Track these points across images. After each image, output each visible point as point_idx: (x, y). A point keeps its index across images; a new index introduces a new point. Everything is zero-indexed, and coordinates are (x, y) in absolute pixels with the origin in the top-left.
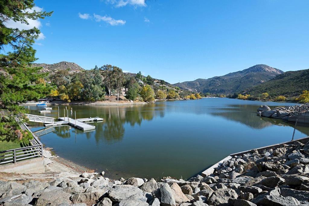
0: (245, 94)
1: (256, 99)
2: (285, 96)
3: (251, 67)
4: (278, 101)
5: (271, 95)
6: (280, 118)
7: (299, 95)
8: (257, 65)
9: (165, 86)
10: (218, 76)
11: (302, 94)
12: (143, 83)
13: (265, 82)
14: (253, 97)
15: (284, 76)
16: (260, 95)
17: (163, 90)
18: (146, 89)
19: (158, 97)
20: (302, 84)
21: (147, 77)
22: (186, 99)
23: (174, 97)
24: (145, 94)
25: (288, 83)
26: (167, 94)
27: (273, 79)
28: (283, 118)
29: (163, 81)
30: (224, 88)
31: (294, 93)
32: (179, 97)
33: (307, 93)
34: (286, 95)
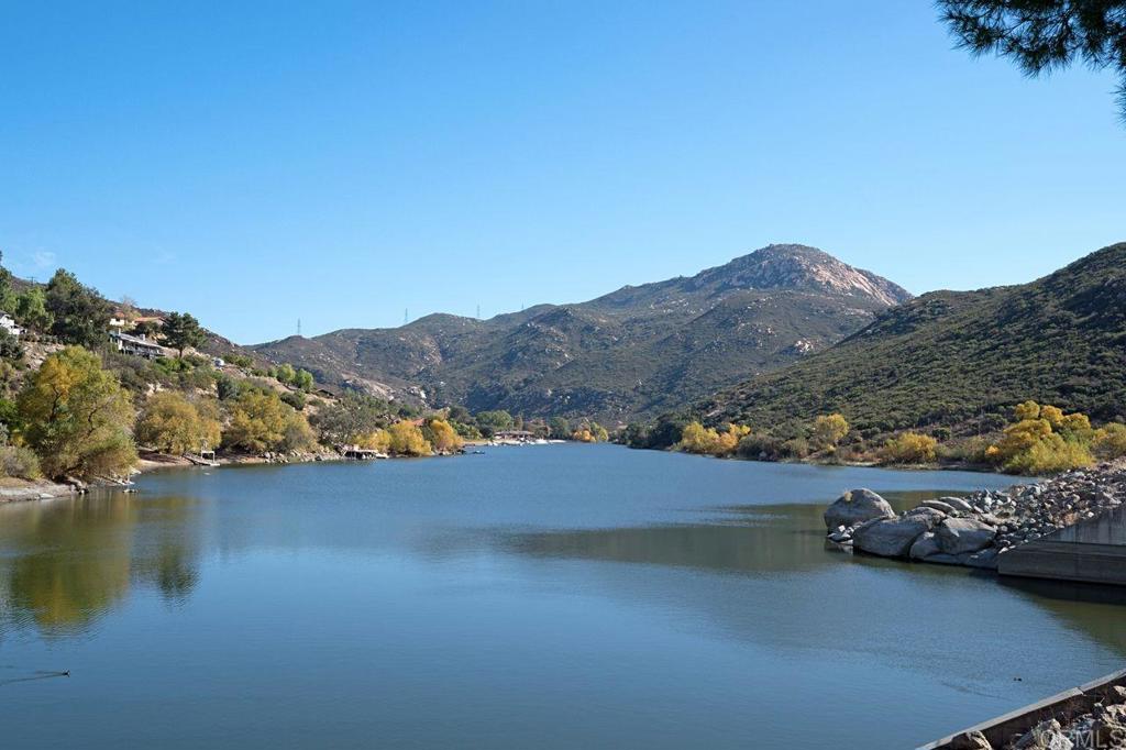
0: (719, 419)
1: (786, 453)
2: (935, 434)
3: (743, 259)
4: (899, 460)
5: (860, 427)
6: (955, 561)
7: (1001, 425)
8: (771, 248)
9: (201, 355)
10: (558, 304)
11: (1013, 421)
12: (17, 332)
13: (822, 353)
14: (769, 440)
15: (913, 319)
16: (802, 426)
17: (184, 385)
18: (66, 378)
19: (154, 438)
20: (1006, 363)
21: (52, 285)
22: (359, 455)
23: (280, 438)
24: (53, 418)
25: (938, 356)
26: (221, 420)
27: (862, 333)
28: (968, 562)
29: (187, 318)
30: (600, 383)
31: (977, 413)
32: (314, 443)
33: (1037, 414)
34: (937, 427)
